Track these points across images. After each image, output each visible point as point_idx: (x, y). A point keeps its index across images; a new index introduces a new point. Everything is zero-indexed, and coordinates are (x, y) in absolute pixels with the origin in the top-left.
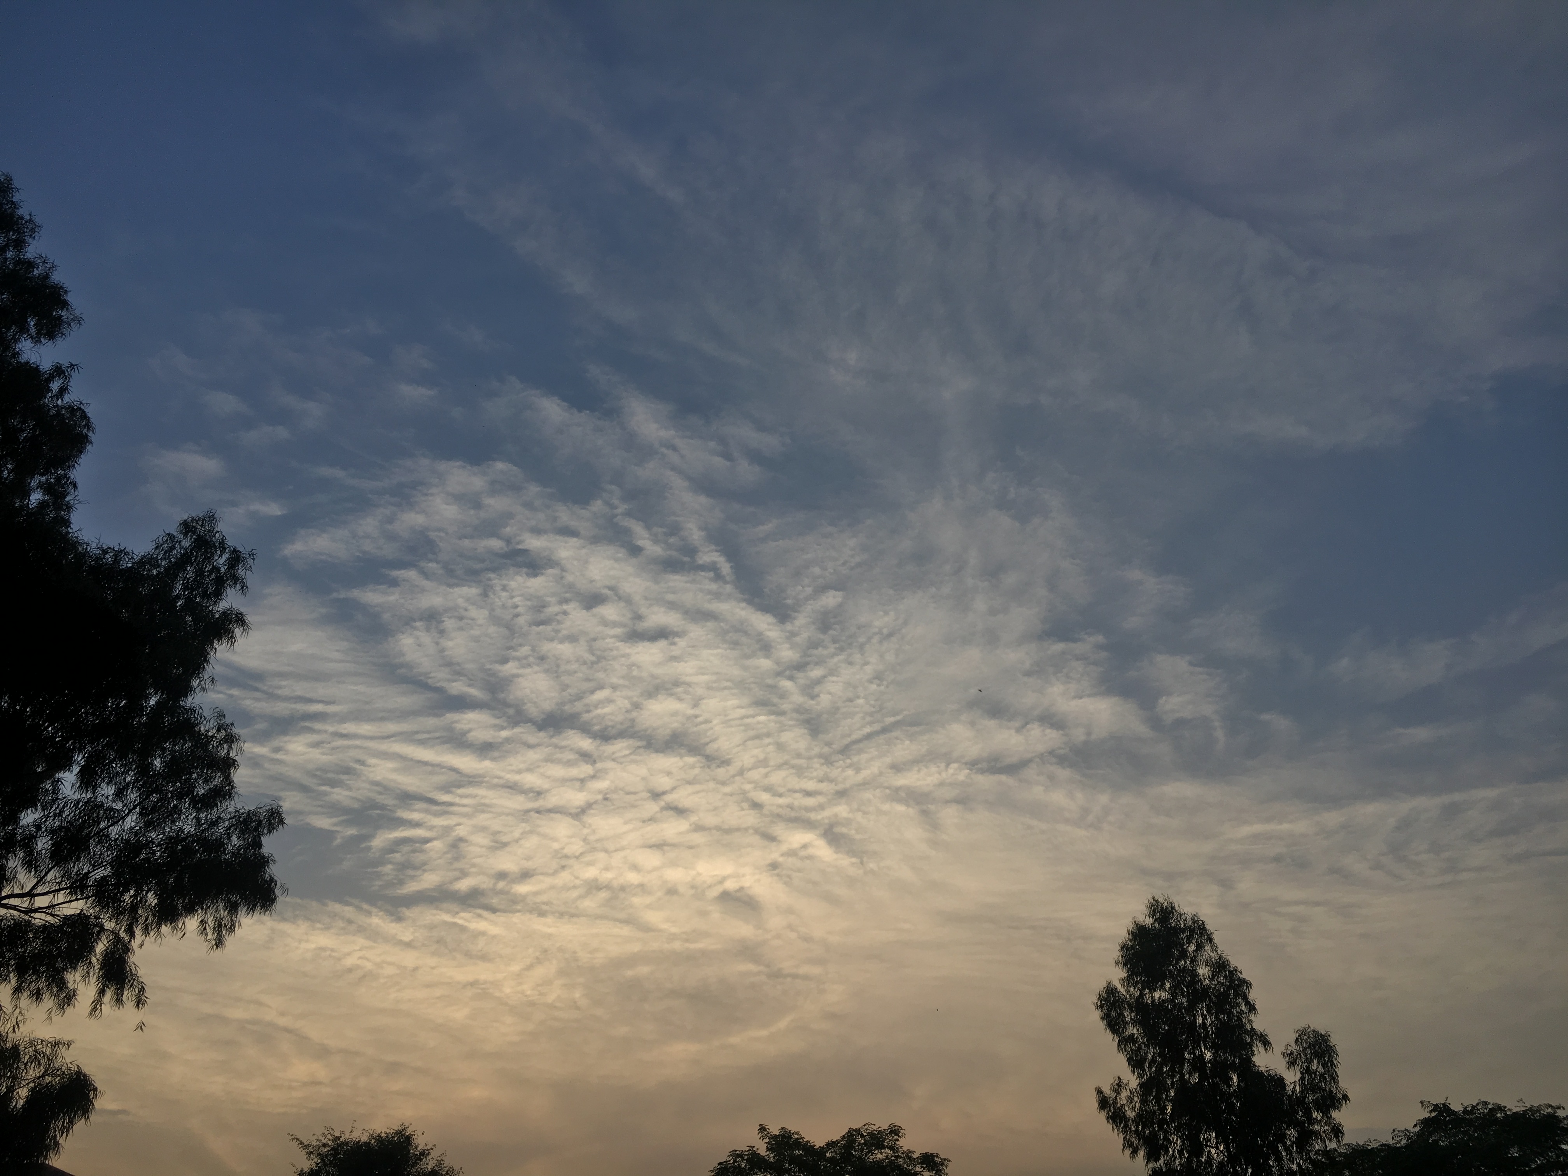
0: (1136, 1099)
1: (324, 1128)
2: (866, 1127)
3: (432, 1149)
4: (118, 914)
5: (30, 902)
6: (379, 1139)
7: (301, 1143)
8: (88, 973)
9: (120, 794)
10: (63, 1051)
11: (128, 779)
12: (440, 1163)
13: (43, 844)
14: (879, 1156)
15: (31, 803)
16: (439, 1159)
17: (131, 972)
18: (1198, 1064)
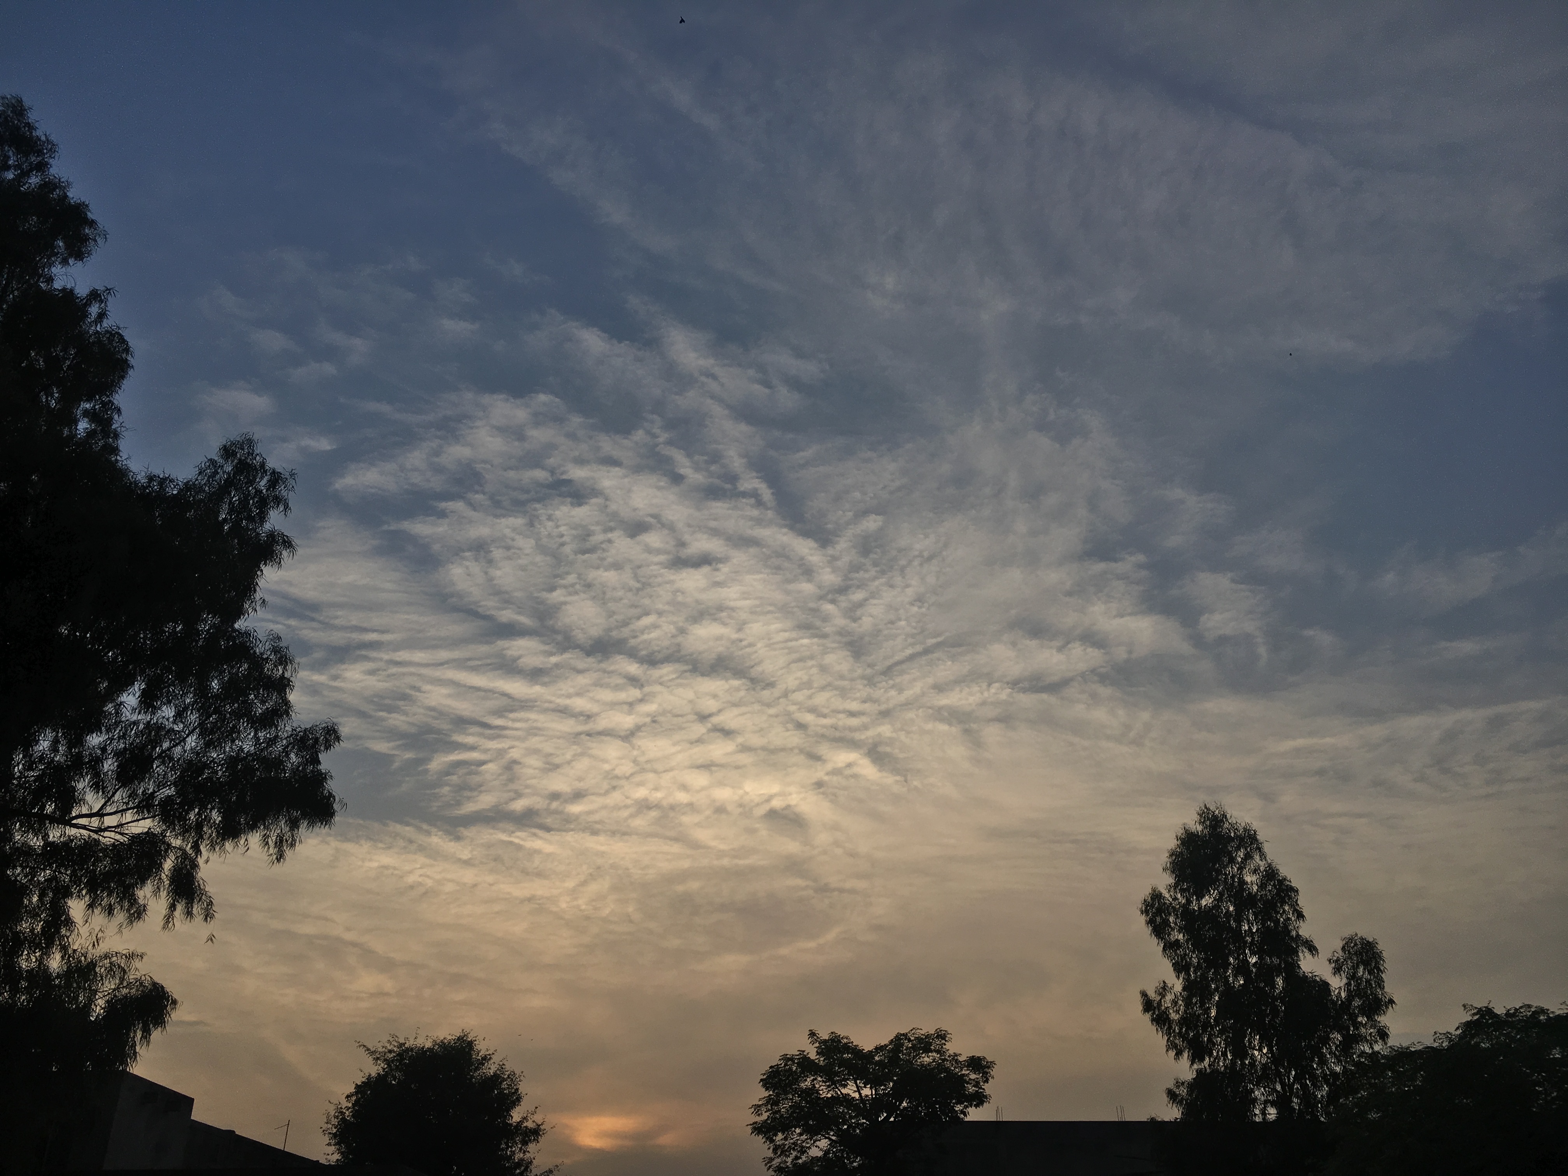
0: (1180, 1002)
1: (389, 1035)
2: (913, 1032)
3: (493, 1054)
4: (185, 832)
5: (100, 821)
6: (443, 1045)
7: (368, 1049)
8: (158, 888)
9: (180, 715)
10: (136, 963)
11: (188, 701)
12: (502, 1067)
13: (109, 765)
14: (926, 1059)
15: (96, 728)
16: (501, 1063)
17: (199, 887)
18: (1243, 968)
